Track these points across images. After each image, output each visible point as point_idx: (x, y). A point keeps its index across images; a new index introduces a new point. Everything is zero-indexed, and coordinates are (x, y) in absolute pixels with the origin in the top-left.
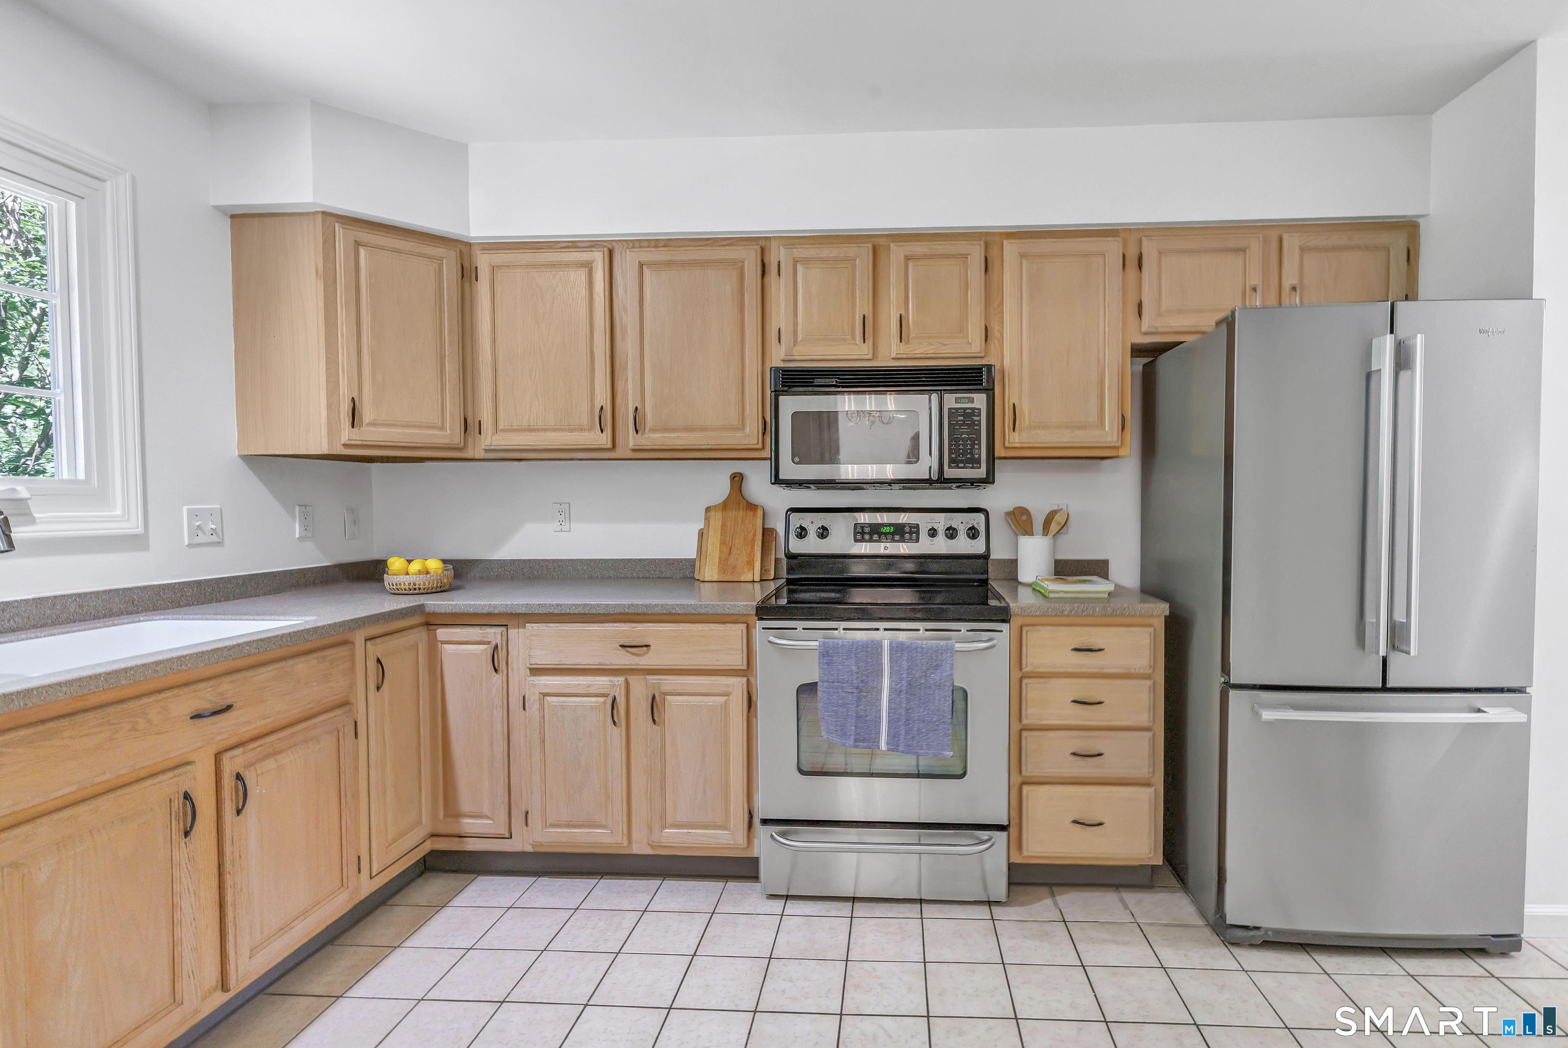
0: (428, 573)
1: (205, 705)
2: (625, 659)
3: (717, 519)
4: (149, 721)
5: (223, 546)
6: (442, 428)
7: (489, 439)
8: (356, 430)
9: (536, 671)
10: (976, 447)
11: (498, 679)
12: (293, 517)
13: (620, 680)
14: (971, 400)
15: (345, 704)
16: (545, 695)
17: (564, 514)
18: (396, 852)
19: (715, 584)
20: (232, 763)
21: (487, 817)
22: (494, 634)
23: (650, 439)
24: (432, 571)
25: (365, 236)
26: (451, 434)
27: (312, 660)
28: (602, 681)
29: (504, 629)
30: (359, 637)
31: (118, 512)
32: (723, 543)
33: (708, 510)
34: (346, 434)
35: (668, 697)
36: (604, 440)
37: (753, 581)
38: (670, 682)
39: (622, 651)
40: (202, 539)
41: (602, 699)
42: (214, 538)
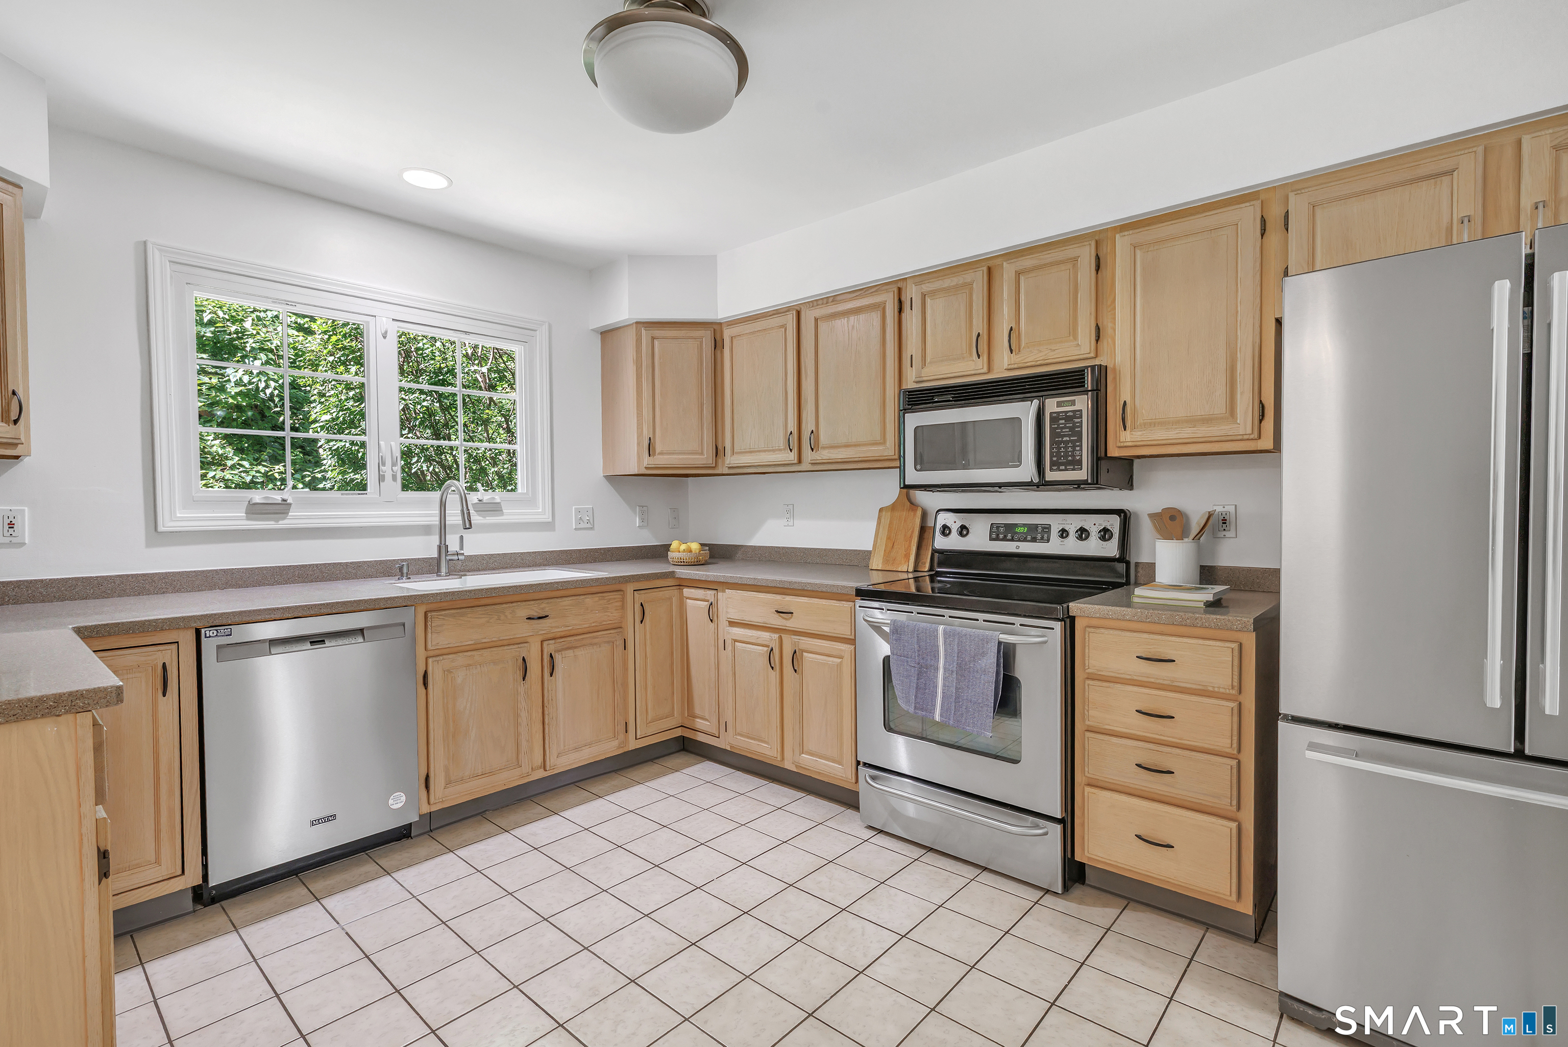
0: (691, 551)
1: (535, 614)
2: (778, 621)
3: (887, 516)
4: (506, 616)
5: (594, 530)
6: (702, 454)
7: (731, 460)
8: (651, 457)
9: (732, 624)
10: (1078, 448)
11: (712, 626)
12: (635, 513)
13: (776, 636)
14: (1073, 403)
15: (619, 627)
16: (735, 641)
17: (790, 512)
18: (653, 729)
19: (880, 572)
20: (549, 647)
21: (706, 720)
22: (710, 594)
23: (824, 455)
24: (693, 551)
25: (657, 333)
26: (706, 458)
27: (596, 598)
28: (765, 636)
29: (715, 592)
30: (630, 588)
31: (540, 510)
32: (889, 538)
33: (881, 510)
34: (647, 461)
35: (805, 654)
36: (792, 457)
37: (907, 572)
38: (806, 642)
39: (777, 615)
40: (582, 525)
41: (766, 649)
42: (589, 526)
